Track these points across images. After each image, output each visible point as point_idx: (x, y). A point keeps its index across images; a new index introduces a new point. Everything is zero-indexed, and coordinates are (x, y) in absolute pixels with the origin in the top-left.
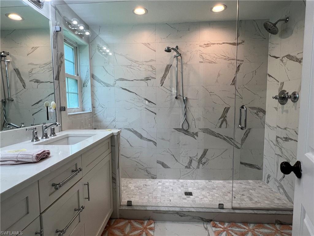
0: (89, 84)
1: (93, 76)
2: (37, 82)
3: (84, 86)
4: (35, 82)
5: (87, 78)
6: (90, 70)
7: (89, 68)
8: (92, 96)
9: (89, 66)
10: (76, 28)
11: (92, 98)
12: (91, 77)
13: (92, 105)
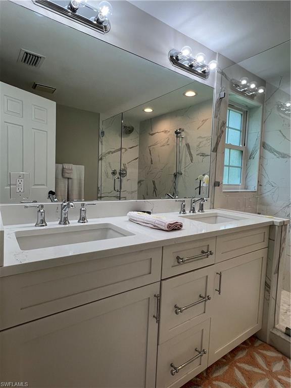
0: (257, 155)
1: (263, 145)
2: (203, 156)
3: (250, 159)
4: (201, 156)
5: (256, 147)
6: (261, 137)
7: (259, 135)
8: (259, 170)
9: (260, 133)
10: (246, 89)
11: (259, 173)
12: (261, 146)
13: (258, 182)
